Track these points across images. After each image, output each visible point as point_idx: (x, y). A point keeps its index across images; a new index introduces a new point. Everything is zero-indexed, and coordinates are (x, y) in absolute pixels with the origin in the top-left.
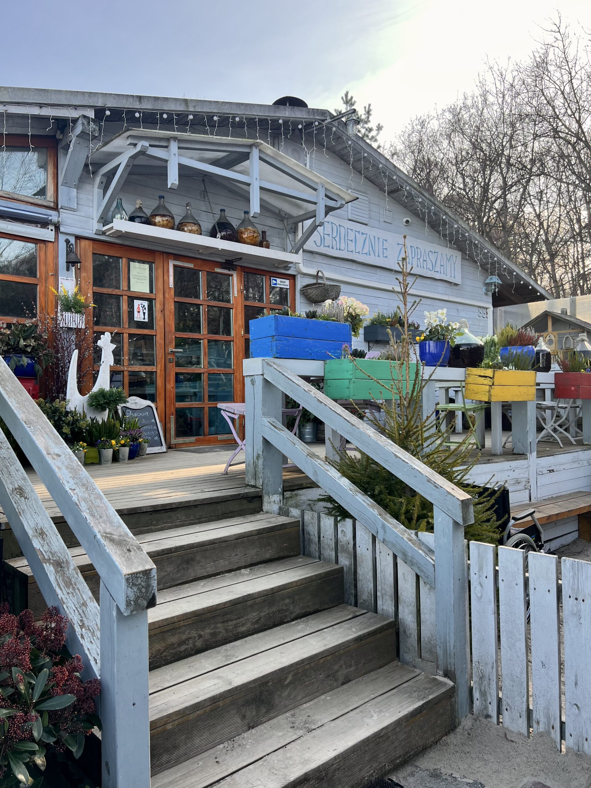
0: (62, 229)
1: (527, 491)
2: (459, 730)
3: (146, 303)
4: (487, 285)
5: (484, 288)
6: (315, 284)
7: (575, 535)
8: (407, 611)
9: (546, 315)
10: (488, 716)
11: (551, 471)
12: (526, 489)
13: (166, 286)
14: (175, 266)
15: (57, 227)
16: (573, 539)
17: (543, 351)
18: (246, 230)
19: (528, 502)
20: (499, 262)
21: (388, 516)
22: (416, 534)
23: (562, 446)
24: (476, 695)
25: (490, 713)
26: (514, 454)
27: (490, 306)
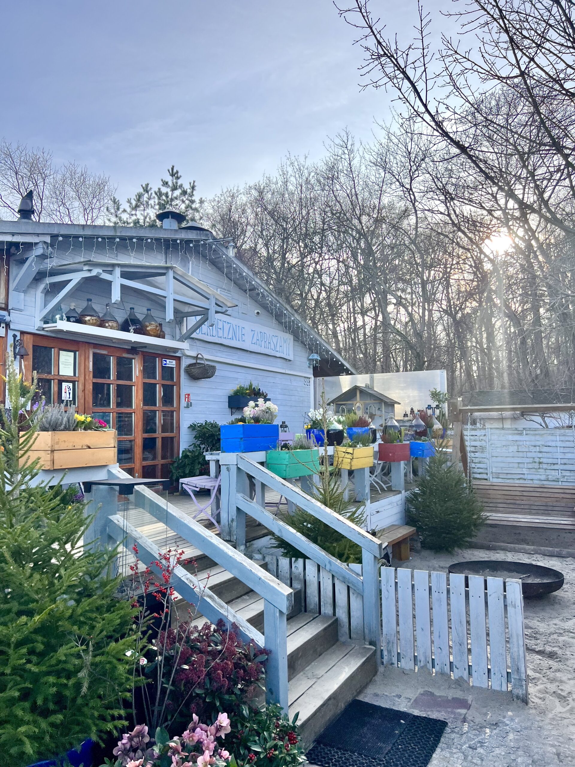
0: (12, 327)
2: (378, 673)
3: (71, 385)
4: (310, 360)
5: (308, 362)
6: (195, 364)
8: (341, 611)
9: (354, 389)
10: (392, 664)
11: (378, 512)
13: (87, 370)
14: (95, 355)
15: (8, 325)
17: (371, 429)
18: (151, 324)
20: (320, 344)
21: (330, 555)
22: (348, 565)
23: (380, 493)
24: (385, 653)
25: (393, 662)
26: (357, 502)
27: (312, 377)
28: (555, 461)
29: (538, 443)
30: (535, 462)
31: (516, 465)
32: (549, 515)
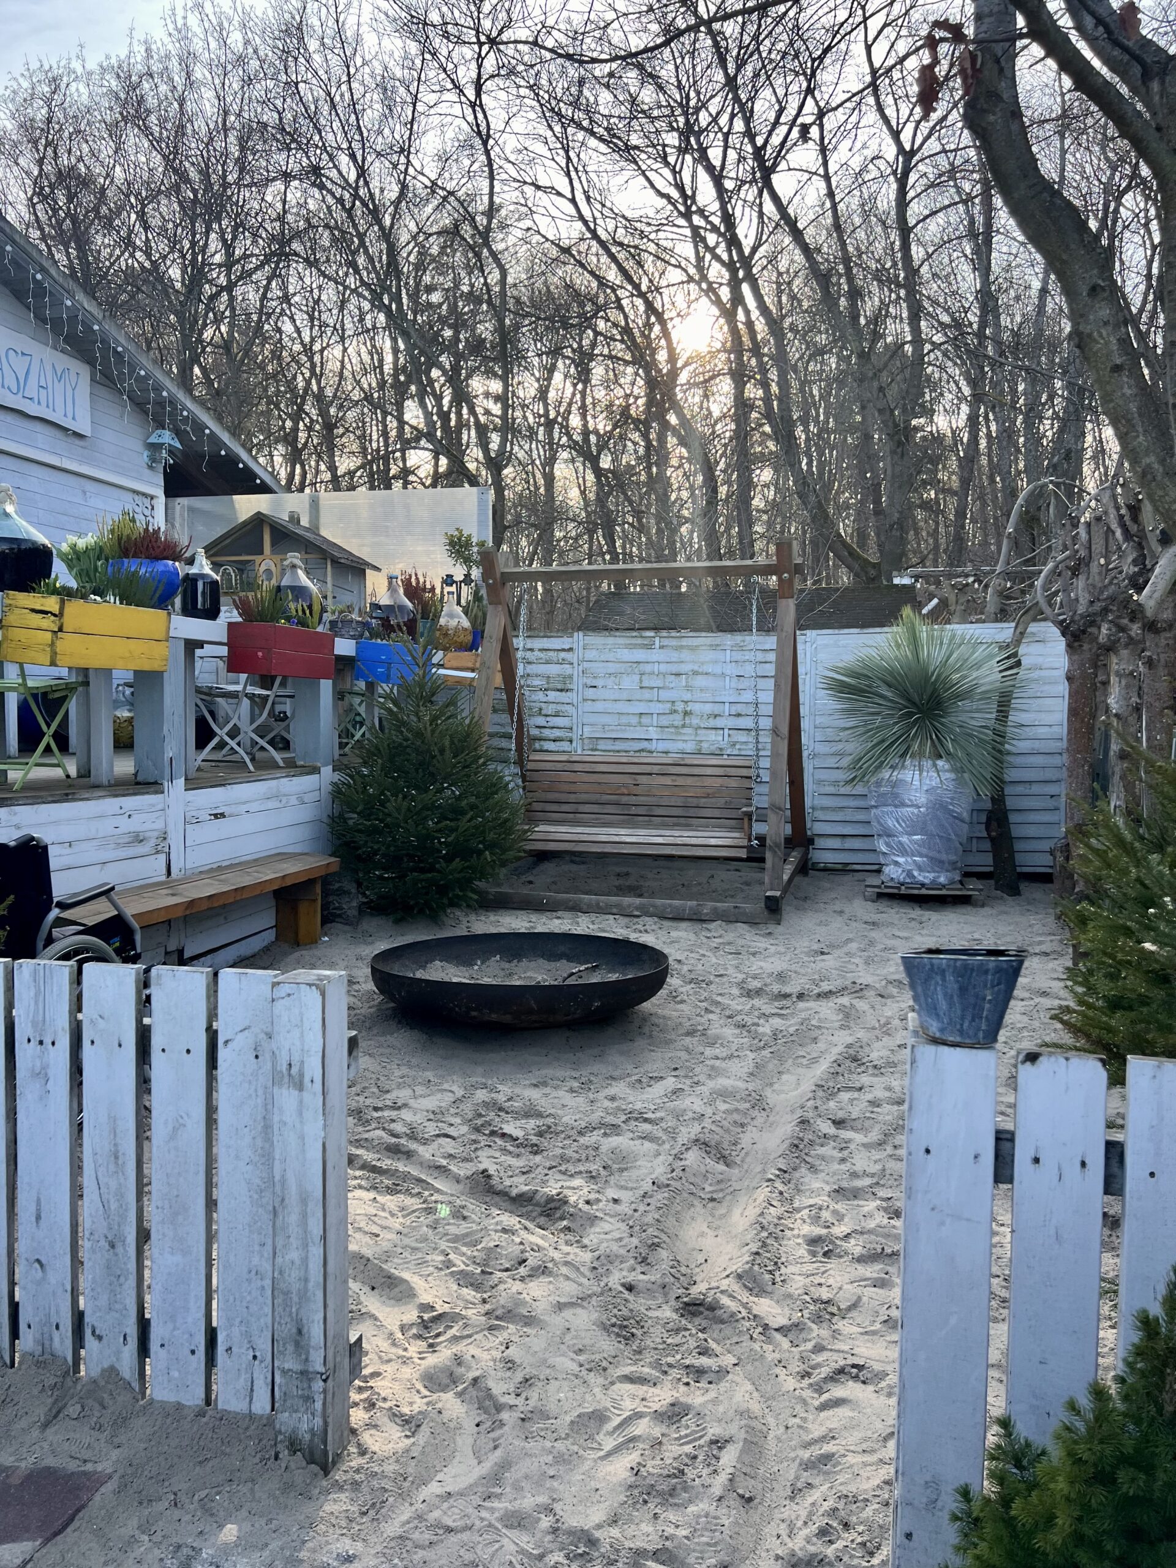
1: (162, 858)
4: (155, 448)
5: (146, 453)
7: (270, 935)
9: (259, 520)
11: (219, 816)
12: (157, 852)
16: (265, 943)
17: (203, 576)
19: (164, 878)
20: (173, 402)
23: (251, 768)
26: (138, 783)
27: (160, 493)
28: (717, 709)
29: (685, 668)
30: (675, 711)
31: (634, 720)
32: (688, 827)
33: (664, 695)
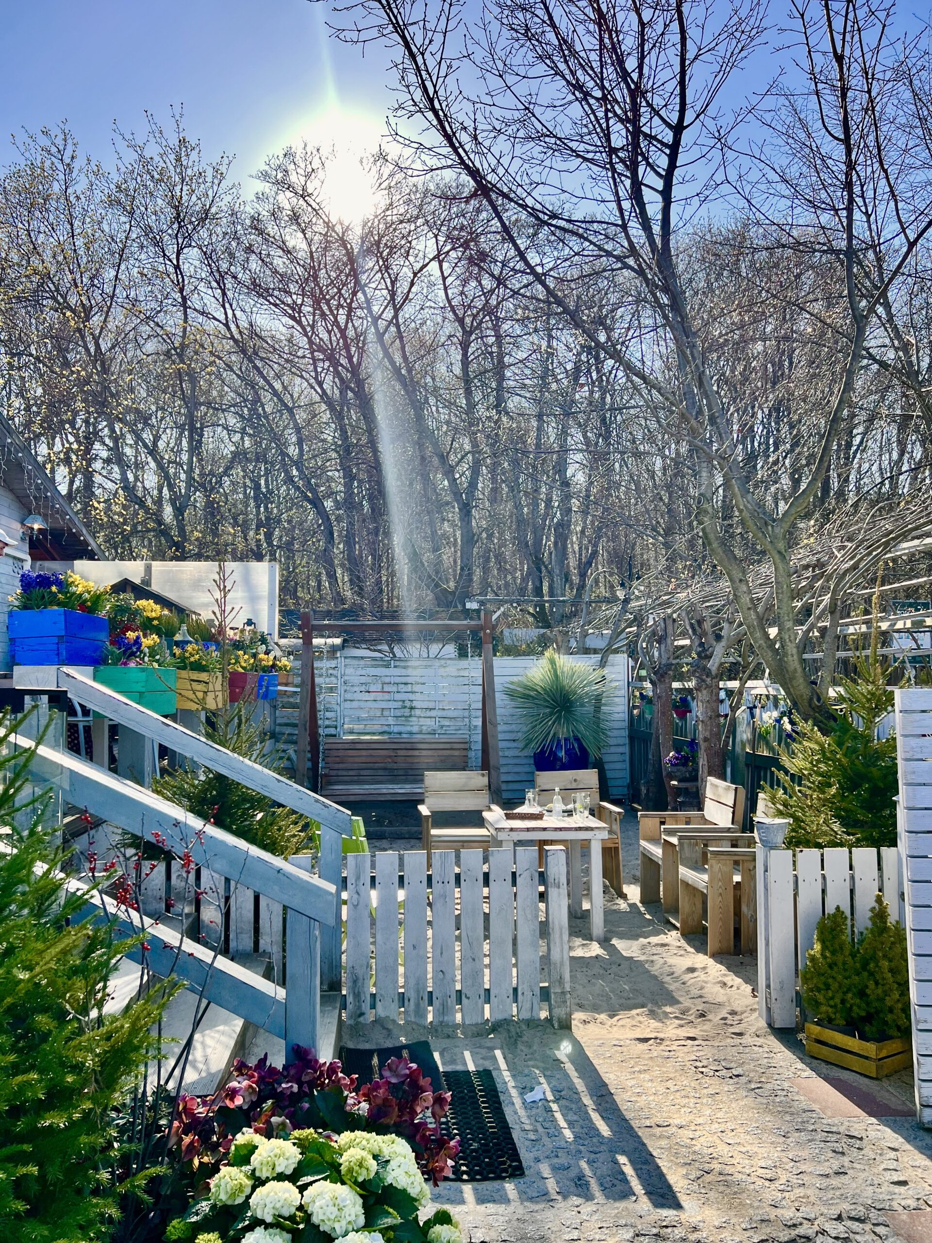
4: (27, 527)
8: (269, 943)
9: (125, 583)
10: (361, 1014)
24: (349, 999)
25: (363, 1010)
27: (28, 558)
28: (431, 705)
30: (405, 707)
33: (398, 697)
